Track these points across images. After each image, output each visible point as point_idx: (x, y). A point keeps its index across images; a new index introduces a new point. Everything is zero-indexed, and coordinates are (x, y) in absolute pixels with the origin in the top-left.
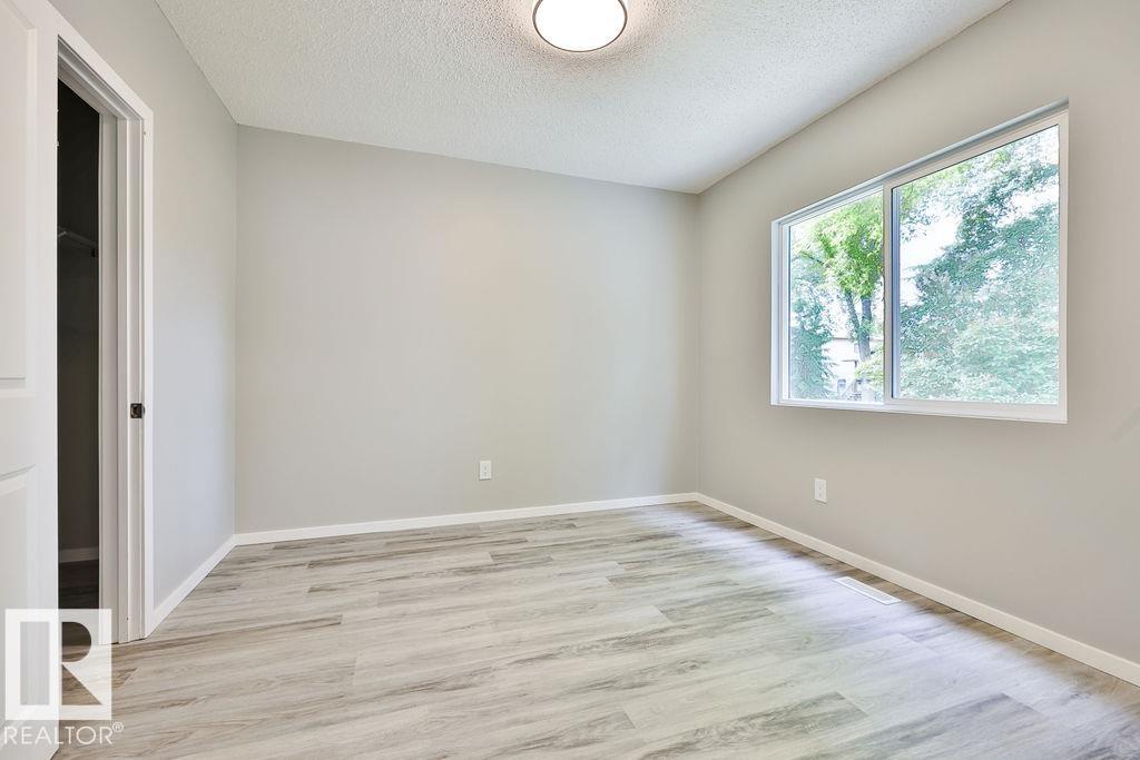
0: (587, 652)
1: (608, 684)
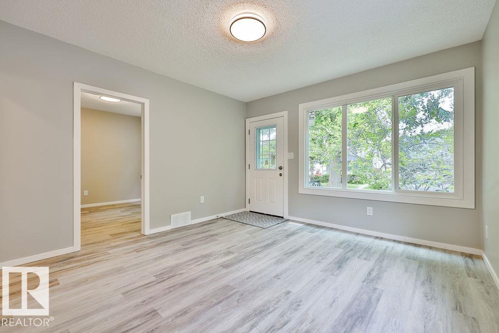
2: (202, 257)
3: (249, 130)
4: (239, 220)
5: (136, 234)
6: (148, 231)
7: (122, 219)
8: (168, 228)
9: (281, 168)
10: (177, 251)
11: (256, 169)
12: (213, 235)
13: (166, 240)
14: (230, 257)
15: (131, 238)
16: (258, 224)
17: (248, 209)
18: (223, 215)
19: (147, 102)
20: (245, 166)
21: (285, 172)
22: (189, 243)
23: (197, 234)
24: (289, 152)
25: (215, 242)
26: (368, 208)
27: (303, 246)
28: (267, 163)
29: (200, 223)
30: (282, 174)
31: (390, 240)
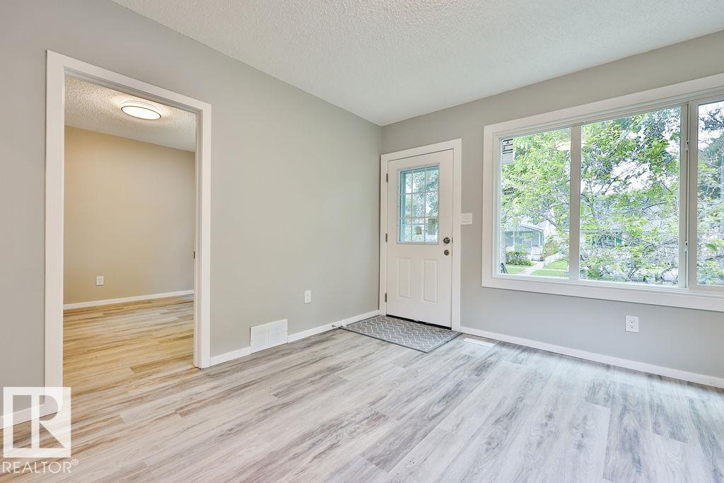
2: (322, 431)
3: (387, 175)
4: (373, 334)
5: (184, 367)
6: (206, 359)
7: (161, 329)
8: (245, 352)
9: (447, 241)
10: (268, 411)
11: (399, 242)
12: (333, 369)
13: (243, 382)
14: (383, 430)
15: (172, 377)
16: (410, 343)
17: (383, 311)
18: (344, 323)
19: (207, 109)
20: (378, 237)
21: (456, 247)
22: (290, 390)
23: (303, 365)
24: (462, 213)
25: (342, 388)
26: (628, 318)
27: (521, 399)
28: (419, 231)
29: (303, 340)
30: (450, 251)
31: (680, 382)
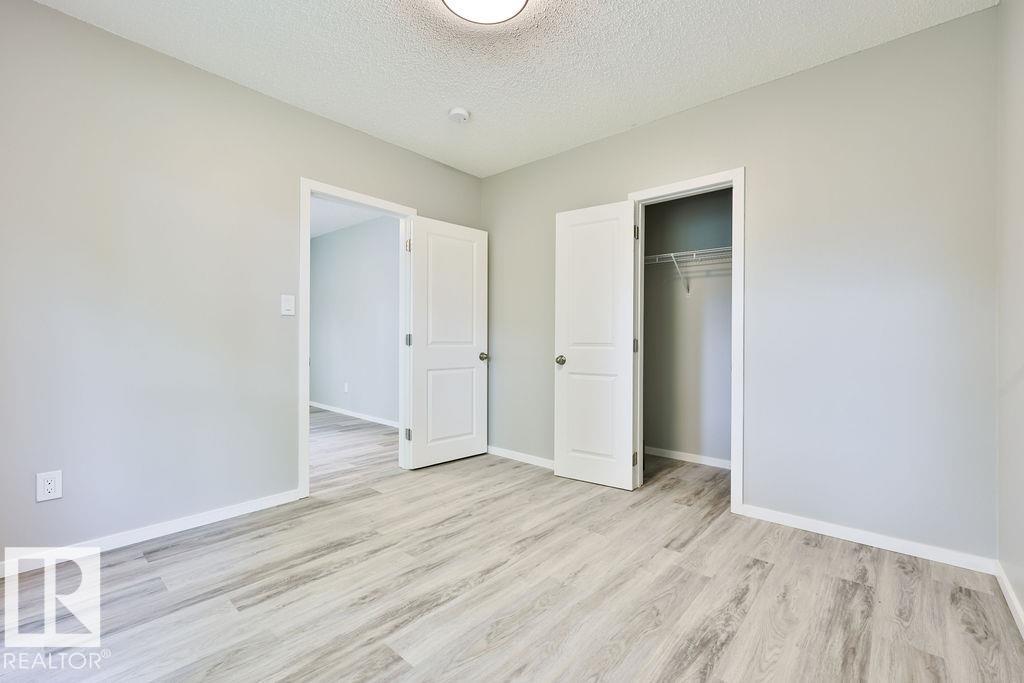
0: (460, 584)
1: (430, 568)
